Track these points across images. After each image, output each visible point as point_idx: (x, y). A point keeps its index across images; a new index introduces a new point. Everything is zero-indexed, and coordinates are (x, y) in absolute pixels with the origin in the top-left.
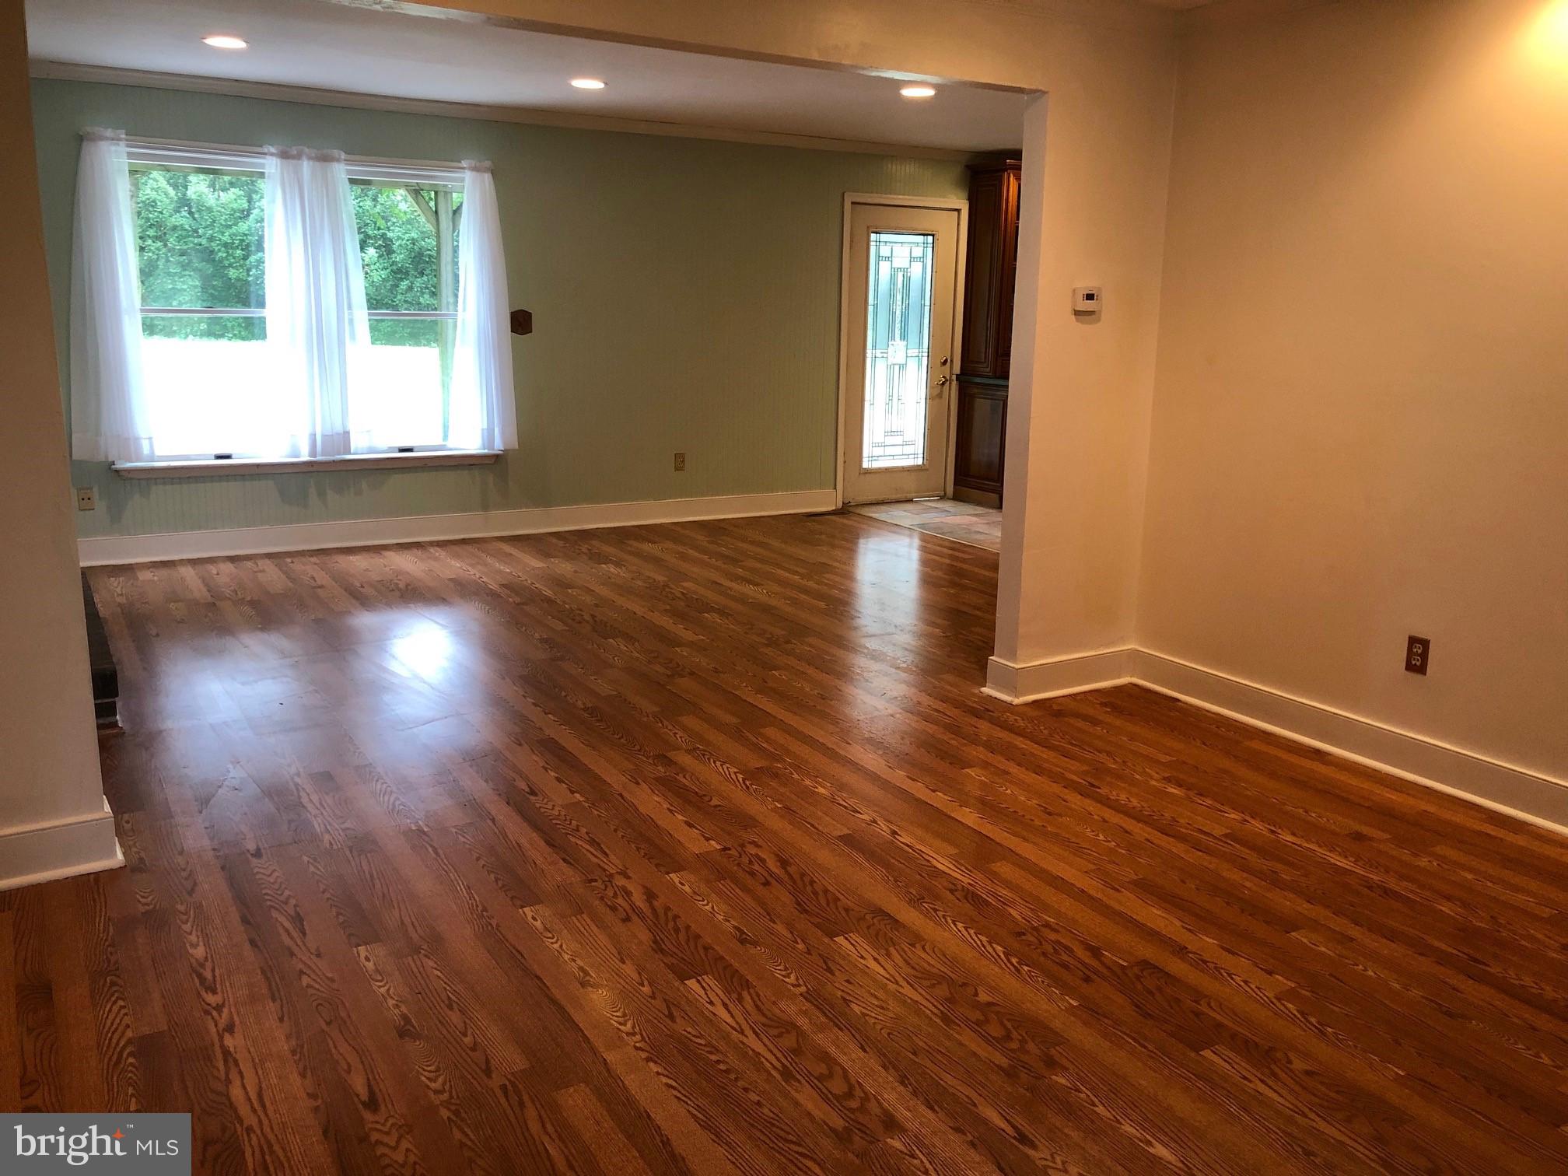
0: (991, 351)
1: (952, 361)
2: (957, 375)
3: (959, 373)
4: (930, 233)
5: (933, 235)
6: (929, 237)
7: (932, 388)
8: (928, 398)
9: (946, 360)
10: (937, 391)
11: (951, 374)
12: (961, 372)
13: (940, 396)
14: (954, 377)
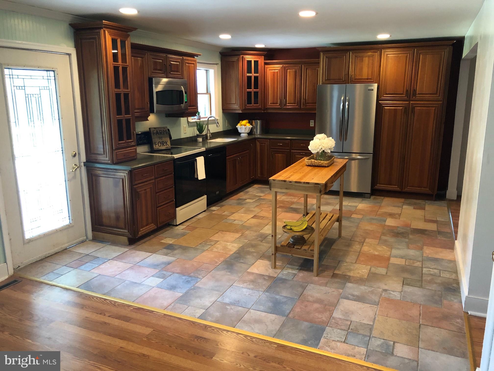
0: (107, 147)
1: (79, 154)
2: (84, 163)
3: (85, 161)
4: (52, 69)
5: (54, 71)
6: (50, 72)
7: (69, 173)
8: (67, 180)
9: (76, 153)
10: (72, 175)
11: (80, 162)
12: (86, 161)
13: (74, 177)
14: (82, 164)
